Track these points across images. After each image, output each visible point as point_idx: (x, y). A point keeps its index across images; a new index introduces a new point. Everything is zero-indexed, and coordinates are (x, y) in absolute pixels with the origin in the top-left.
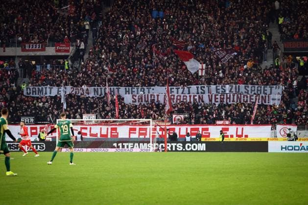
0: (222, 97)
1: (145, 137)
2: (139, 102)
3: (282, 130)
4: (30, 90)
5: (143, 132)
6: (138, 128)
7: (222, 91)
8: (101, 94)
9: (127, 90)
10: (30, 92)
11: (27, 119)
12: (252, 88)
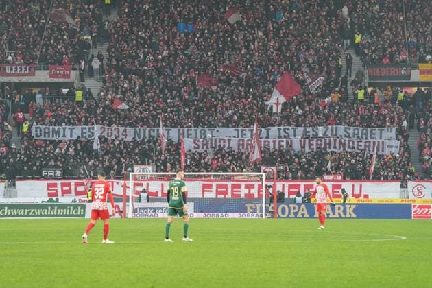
0: (319, 142)
1: (225, 197)
2: (203, 148)
3: (416, 188)
4: (41, 131)
5: (223, 189)
6: (214, 184)
7: (313, 135)
8: (145, 137)
9: (181, 132)
10: (41, 134)
11: (50, 172)
12: (354, 130)
